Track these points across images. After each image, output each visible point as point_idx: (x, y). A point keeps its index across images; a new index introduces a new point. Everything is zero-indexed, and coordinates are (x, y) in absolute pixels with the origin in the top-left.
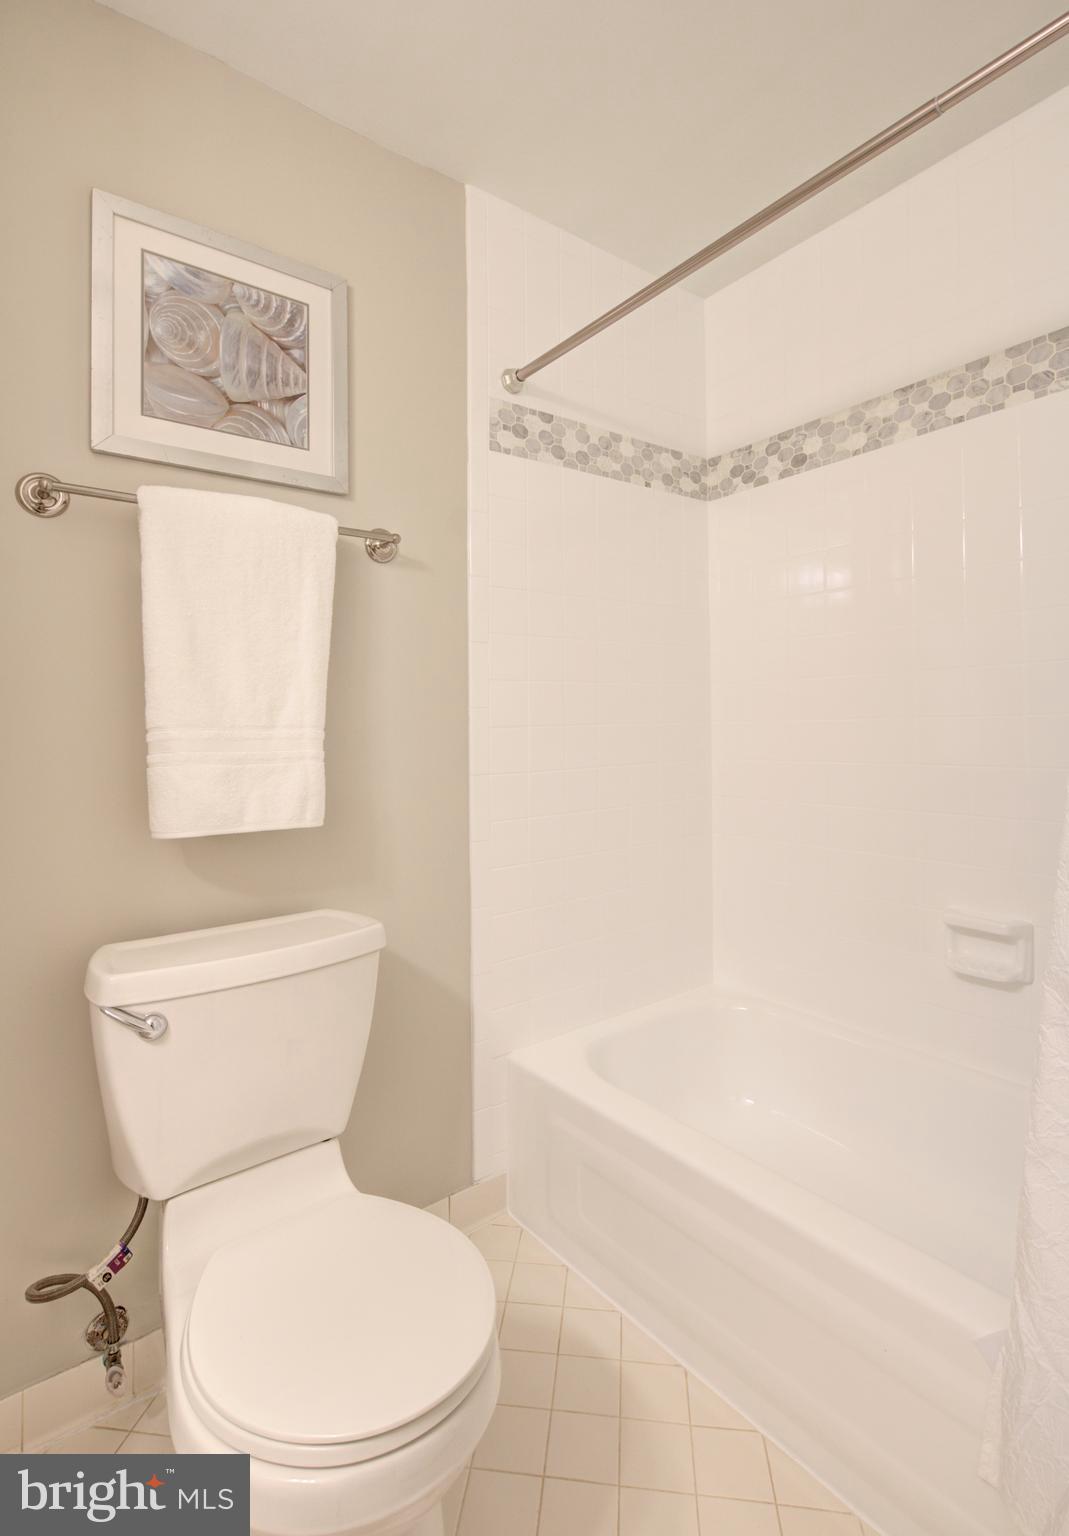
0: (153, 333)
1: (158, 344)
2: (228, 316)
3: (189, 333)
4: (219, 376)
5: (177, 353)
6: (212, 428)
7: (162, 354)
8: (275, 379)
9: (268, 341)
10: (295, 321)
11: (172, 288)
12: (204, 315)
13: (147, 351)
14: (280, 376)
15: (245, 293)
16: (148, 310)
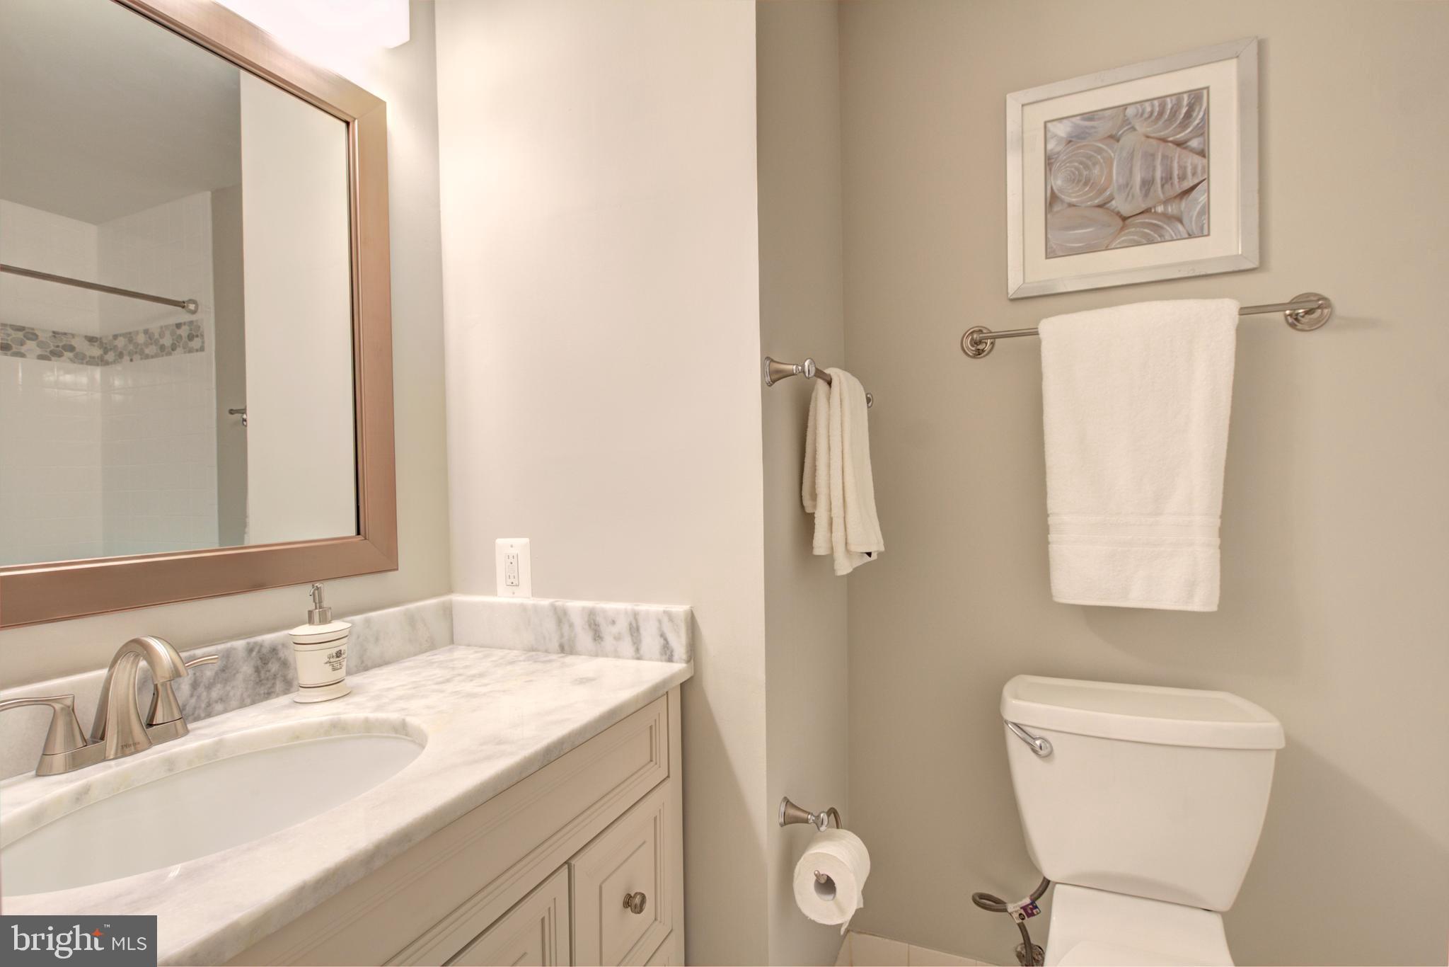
0: (1054, 188)
1: (1059, 195)
2: (1121, 142)
3: (1085, 173)
4: (1113, 199)
5: (1074, 195)
6: (1107, 249)
7: (1062, 201)
8: (1171, 178)
9: (1162, 145)
10: (1193, 110)
11: (1070, 141)
12: (1099, 151)
13: (1050, 204)
14: (1176, 172)
15: (1138, 111)
16: (1050, 170)
